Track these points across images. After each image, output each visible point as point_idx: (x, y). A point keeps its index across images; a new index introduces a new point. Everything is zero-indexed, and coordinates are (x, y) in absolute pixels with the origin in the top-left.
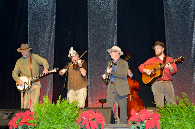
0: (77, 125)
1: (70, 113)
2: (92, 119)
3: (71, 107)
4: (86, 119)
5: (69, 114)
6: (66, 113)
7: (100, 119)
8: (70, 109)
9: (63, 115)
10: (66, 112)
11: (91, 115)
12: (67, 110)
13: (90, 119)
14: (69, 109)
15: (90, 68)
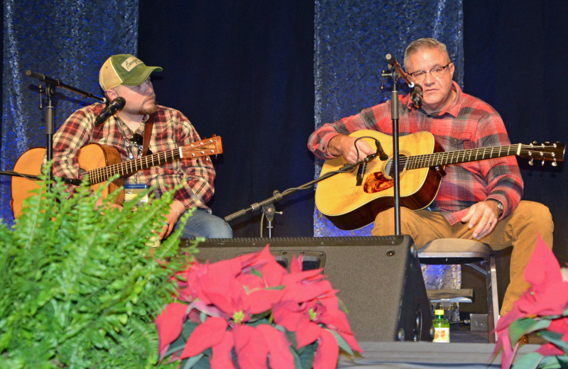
0: (159, 355)
1: (98, 273)
2: (254, 316)
3: (106, 237)
4: (214, 313)
5: (92, 284)
6: (74, 278)
7: (314, 316)
8: (100, 249)
9: (42, 294)
10: (77, 270)
11: (245, 287)
12: (82, 252)
13: (239, 316)
14: (95, 244)
15: (323, 41)
